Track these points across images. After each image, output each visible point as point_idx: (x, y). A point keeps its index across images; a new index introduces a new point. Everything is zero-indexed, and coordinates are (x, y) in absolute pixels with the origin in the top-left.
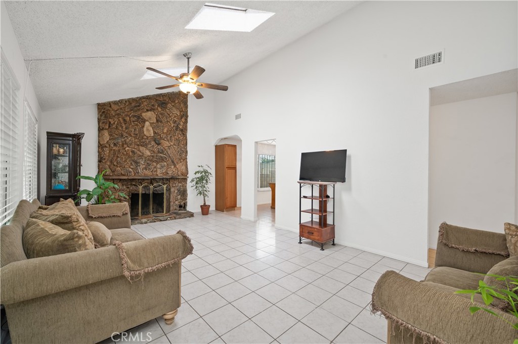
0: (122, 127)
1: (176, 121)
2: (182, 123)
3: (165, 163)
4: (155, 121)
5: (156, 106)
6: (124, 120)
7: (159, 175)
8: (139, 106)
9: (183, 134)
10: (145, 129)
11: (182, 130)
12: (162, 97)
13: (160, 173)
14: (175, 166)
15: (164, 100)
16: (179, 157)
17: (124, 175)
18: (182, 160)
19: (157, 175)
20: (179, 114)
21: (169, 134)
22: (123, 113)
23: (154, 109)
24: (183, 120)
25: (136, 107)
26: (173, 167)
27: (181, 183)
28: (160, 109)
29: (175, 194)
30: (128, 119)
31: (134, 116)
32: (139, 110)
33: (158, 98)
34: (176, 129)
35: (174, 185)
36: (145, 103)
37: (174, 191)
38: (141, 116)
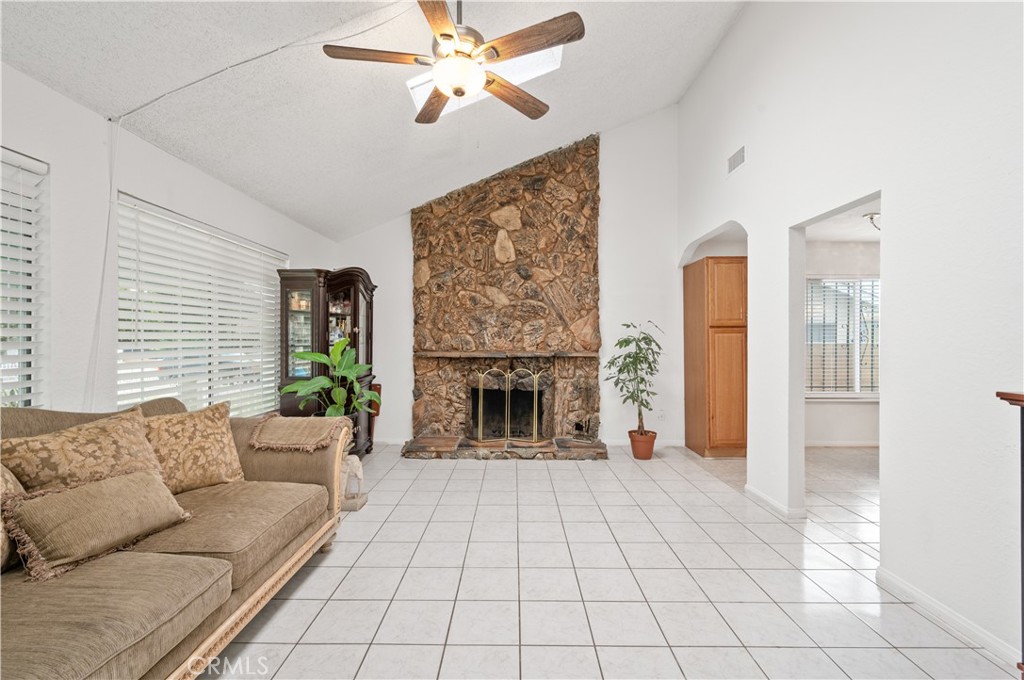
0: (452, 249)
1: (567, 217)
2: (583, 221)
3: (542, 321)
4: (518, 224)
5: (521, 191)
6: (457, 234)
7: (528, 349)
8: (484, 199)
9: (588, 247)
10: (497, 247)
11: (583, 238)
12: (533, 168)
13: (529, 346)
14: (566, 327)
15: (538, 174)
16: (576, 304)
17: (456, 349)
18: (584, 312)
19: (524, 349)
20: (574, 200)
21: (552, 251)
22: (454, 219)
23: (515, 200)
24: (587, 211)
25: (477, 201)
26: (560, 329)
27: (581, 367)
28: (528, 196)
29: (567, 396)
30: (463, 230)
31: (475, 223)
32: (484, 207)
33: (524, 172)
34: (569, 238)
35: (565, 374)
36: (497, 190)
37: (565, 389)
38: (490, 219)
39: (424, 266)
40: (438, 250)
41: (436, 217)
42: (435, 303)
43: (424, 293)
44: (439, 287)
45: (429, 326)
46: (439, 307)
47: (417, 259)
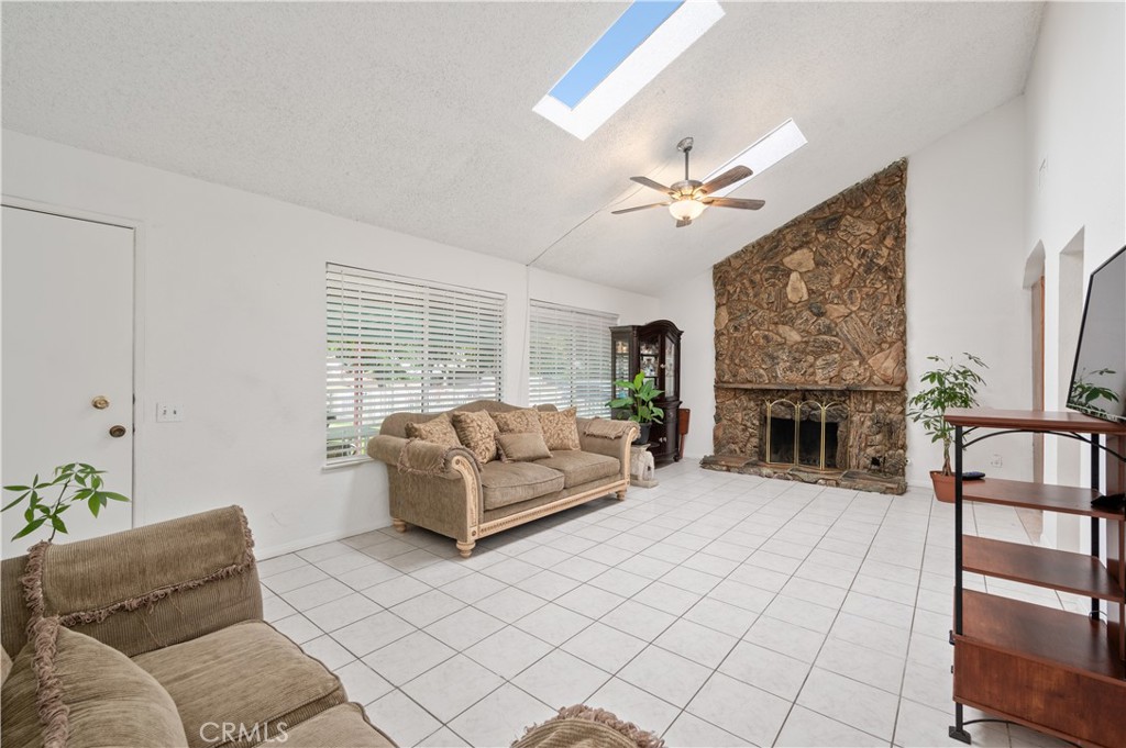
0: (747, 295)
1: (865, 251)
2: (885, 252)
3: (837, 356)
4: (812, 265)
5: (814, 234)
6: (752, 282)
7: (820, 382)
8: (776, 247)
9: (891, 278)
10: (789, 289)
11: (885, 270)
12: (827, 210)
13: (821, 379)
14: (863, 361)
15: (833, 214)
16: (875, 338)
17: (750, 382)
18: (885, 346)
19: (816, 382)
20: (873, 232)
21: (847, 286)
22: (750, 268)
23: (808, 243)
24: (889, 242)
25: (771, 250)
26: (856, 363)
27: (882, 402)
28: (821, 237)
29: (865, 430)
30: (757, 277)
31: (769, 269)
32: (777, 254)
33: (817, 215)
34: (868, 271)
35: (862, 408)
36: (789, 237)
37: (863, 423)
38: (783, 264)
39: (724, 312)
40: (735, 297)
41: (734, 269)
42: (732, 343)
43: (723, 334)
44: (736, 329)
45: (727, 362)
46: (736, 345)
47: (718, 306)
